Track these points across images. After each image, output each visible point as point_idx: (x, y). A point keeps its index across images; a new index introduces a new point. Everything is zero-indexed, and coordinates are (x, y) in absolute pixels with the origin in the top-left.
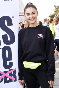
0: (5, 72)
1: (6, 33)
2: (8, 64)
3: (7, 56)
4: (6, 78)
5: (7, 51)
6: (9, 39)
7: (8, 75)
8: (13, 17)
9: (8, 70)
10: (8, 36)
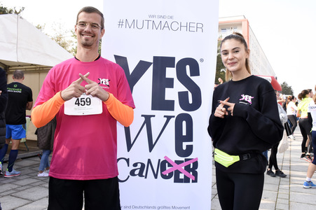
0: (178, 162)
1: (186, 90)
2: (184, 148)
3: (184, 133)
4: (178, 173)
5: (184, 123)
6: (191, 102)
7: (183, 168)
8: (202, 60)
9: (183, 159)
10: (190, 95)
